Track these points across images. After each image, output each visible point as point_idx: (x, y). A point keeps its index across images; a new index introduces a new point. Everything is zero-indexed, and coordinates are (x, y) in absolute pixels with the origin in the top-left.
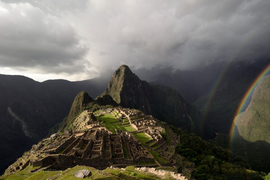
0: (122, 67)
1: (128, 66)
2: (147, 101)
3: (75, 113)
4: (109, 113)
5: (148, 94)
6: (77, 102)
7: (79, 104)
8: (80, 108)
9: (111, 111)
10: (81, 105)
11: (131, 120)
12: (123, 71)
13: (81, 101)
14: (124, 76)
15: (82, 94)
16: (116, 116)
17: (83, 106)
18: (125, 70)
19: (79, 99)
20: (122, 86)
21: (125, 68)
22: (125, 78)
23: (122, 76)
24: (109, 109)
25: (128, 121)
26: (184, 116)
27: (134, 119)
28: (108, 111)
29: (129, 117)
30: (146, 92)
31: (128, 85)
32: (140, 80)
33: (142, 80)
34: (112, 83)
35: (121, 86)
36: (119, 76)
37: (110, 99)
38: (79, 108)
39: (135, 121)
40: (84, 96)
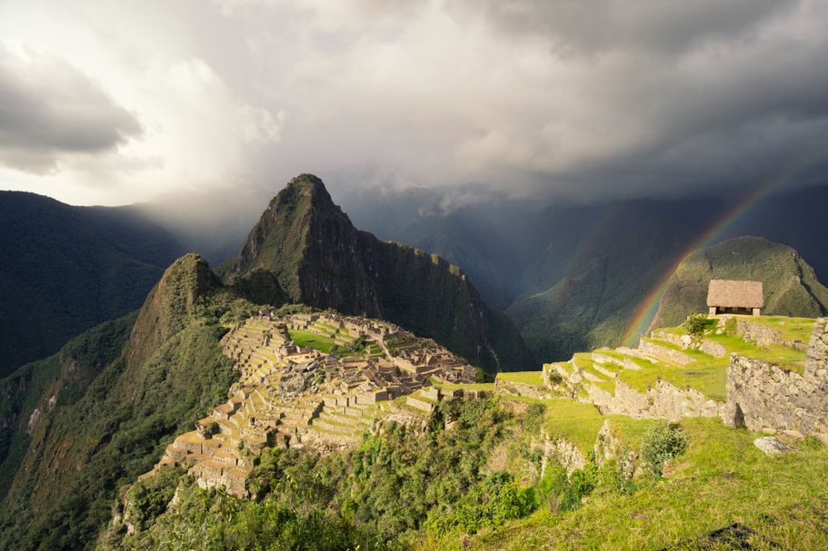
0: (304, 180)
1: (320, 180)
2: (375, 298)
3: (169, 325)
4: (302, 327)
5: (377, 275)
6: (172, 288)
7: (181, 297)
8: (188, 308)
9: (309, 323)
10: (190, 299)
11: (389, 346)
12: (307, 194)
13: (188, 285)
14: (311, 211)
15: (188, 262)
16: (333, 336)
17: (198, 304)
18: (312, 192)
19: (179, 280)
20: (303, 246)
21: (312, 185)
22: (312, 219)
23: (305, 212)
24: (300, 316)
25: (381, 351)
26: (479, 348)
27: (396, 345)
28: (295, 321)
29: (384, 340)
30: (371, 269)
31: (320, 241)
32: (355, 229)
33: (359, 230)
34: (265, 232)
35: (297, 244)
36: (292, 209)
37: (273, 285)
38: (184, 308)
39: (401, 350)
40: (198, 271)
